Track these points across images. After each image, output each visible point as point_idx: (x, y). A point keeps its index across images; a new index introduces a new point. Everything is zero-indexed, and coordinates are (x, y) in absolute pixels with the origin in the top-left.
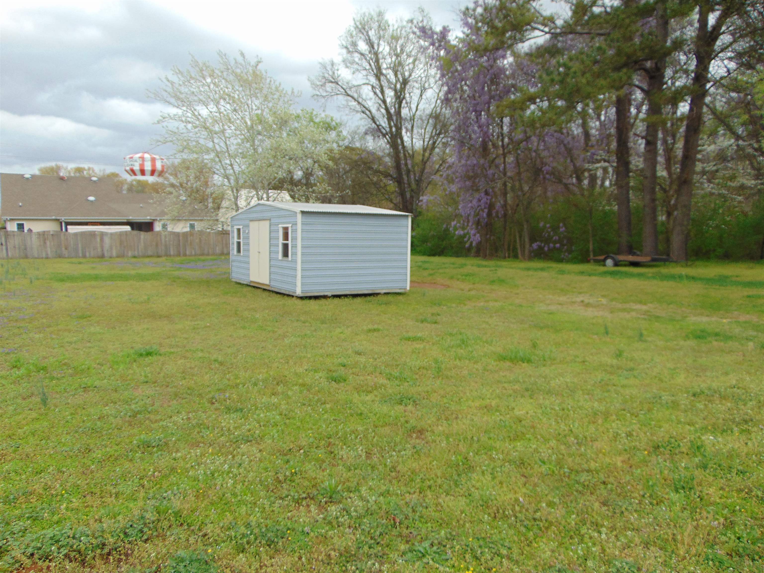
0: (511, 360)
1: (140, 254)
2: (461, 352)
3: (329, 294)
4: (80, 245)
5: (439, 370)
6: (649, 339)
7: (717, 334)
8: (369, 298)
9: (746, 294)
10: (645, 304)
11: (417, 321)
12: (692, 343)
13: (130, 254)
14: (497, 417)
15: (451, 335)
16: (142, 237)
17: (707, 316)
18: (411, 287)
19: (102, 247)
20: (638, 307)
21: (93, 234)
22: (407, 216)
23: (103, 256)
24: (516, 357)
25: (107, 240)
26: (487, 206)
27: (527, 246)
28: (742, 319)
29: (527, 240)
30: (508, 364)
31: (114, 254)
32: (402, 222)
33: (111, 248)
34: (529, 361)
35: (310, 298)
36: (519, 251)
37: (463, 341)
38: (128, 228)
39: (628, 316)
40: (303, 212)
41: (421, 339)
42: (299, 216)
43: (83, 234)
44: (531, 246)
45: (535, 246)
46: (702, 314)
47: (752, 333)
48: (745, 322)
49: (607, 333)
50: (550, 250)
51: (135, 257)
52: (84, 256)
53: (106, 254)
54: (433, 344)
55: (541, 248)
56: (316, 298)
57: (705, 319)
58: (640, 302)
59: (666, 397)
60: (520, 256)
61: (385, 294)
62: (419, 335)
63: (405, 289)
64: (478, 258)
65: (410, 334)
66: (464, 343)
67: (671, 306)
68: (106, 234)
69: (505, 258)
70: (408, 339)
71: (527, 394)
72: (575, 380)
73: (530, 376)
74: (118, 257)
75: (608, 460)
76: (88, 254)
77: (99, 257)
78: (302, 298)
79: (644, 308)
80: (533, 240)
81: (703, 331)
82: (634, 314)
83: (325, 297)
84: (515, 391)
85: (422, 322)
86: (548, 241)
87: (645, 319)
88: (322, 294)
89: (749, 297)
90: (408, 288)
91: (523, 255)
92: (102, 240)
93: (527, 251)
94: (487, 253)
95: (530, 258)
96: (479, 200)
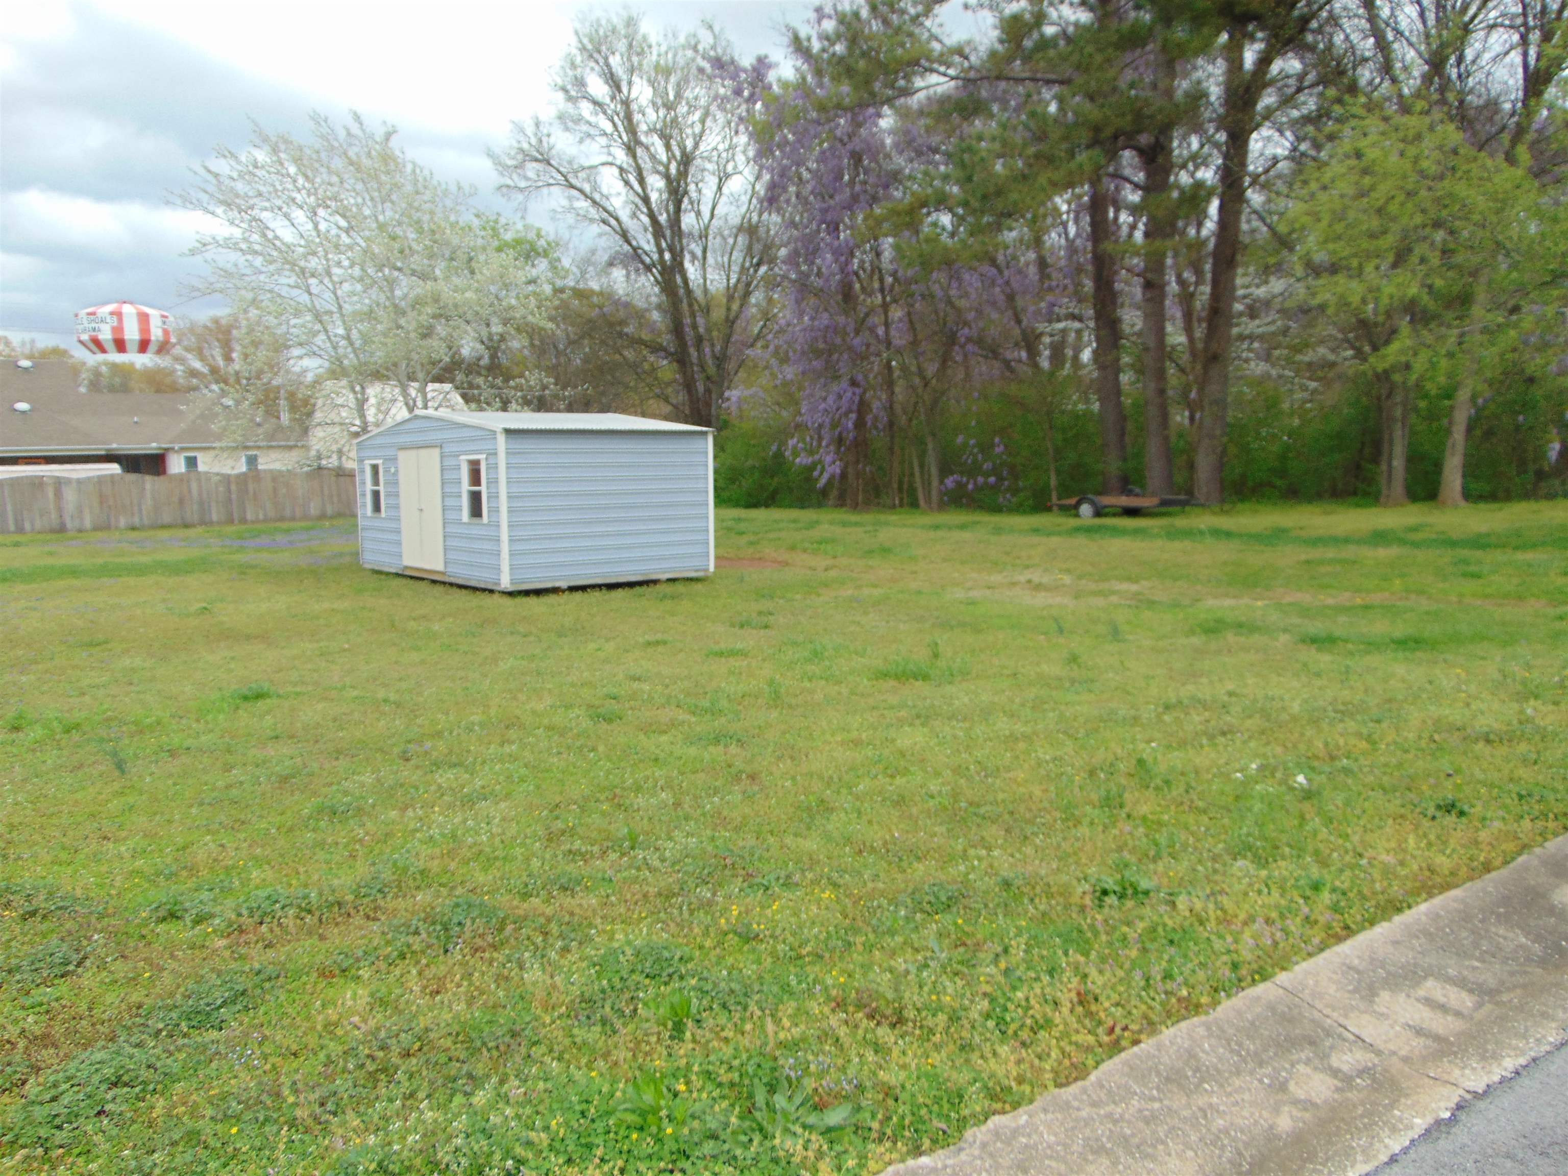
0: (897, 677)
1: (146, 521)
2: (810, 668)
3: (564, 584)
4: (9, 508)
5: (777, 695)
6: (1131, 637)
7: (1240, 625)
8: (638, 590)
9: (1303, 557)
10: (1137, 582)
11: (733, 625)
12: (1196, 640)
13: (122, 522)
14: (869, 752)
15: (795, 644)
16: (148, 486)
17: (1235, 597)
18: (716, 567)
19: (60, 510)
20: (1125, 586)
21: (37, 483)
22: (705, 433)
23: (62, 529)
24: (904, 672)
25: (70, 496)
26: (854, 407)
27: (935, 483)
28: (1288, 599)
29: (934, 471)
30: (892, 683)
31: (88, 524)
32: (697, 444)
33: (80, 510)
34: (926, 677)
35: (527, 593)
36: (920, 495)
37: (815, 653)
38: (114, 468)
39: (1100, 602)
40: (508, 432)
41: (743, 654)
42: (501, 439)
43: (14, 483)
44: (941, 482)
45: (950, 482)
46: (1226, 595)
47: (1296, 620)
48: (1290, 604)
49: (1061, 631)
50: (978, 489)
51: (133, 528)
52: (20, 530)
53: (69, 525)
54: (764, 660)
55: (960, 486)
56: (538, 592)
57: (1228, 602)
58: (1129, 579)
59: (1123, 711)
60: (922, 502)
61: (669, 580)
62: (739, 646)
63: (707, 570)
64: (843, 510)
65: (723, 646)
66: (816, 655)
67: (1179, 583)
68: (68, 481)
69: (893, 507)
70: (721, 654)
71: (917, 722)
72: (996, 699)
73: (925, 699)
74: (96, 529)
75: (1022, 790)
76: (27, 526)
77: (53, 531)
78: (511, 594)
79: (1134, 588)
80: (945, 470)
81: (1218, 621)
82: (1114, 599)
83: (555, 590)
84: (899, 720)
85: (742, 626)
86: (974, 471)
87: (1130, 606)
88: (549, 585)
89: (1308, 562)
90: (712, 568)
91: (928, 500)
92: (58, 494)
93: (934, 493)
94: (860, 498)
95: (942, 506)
96: (840, 397)
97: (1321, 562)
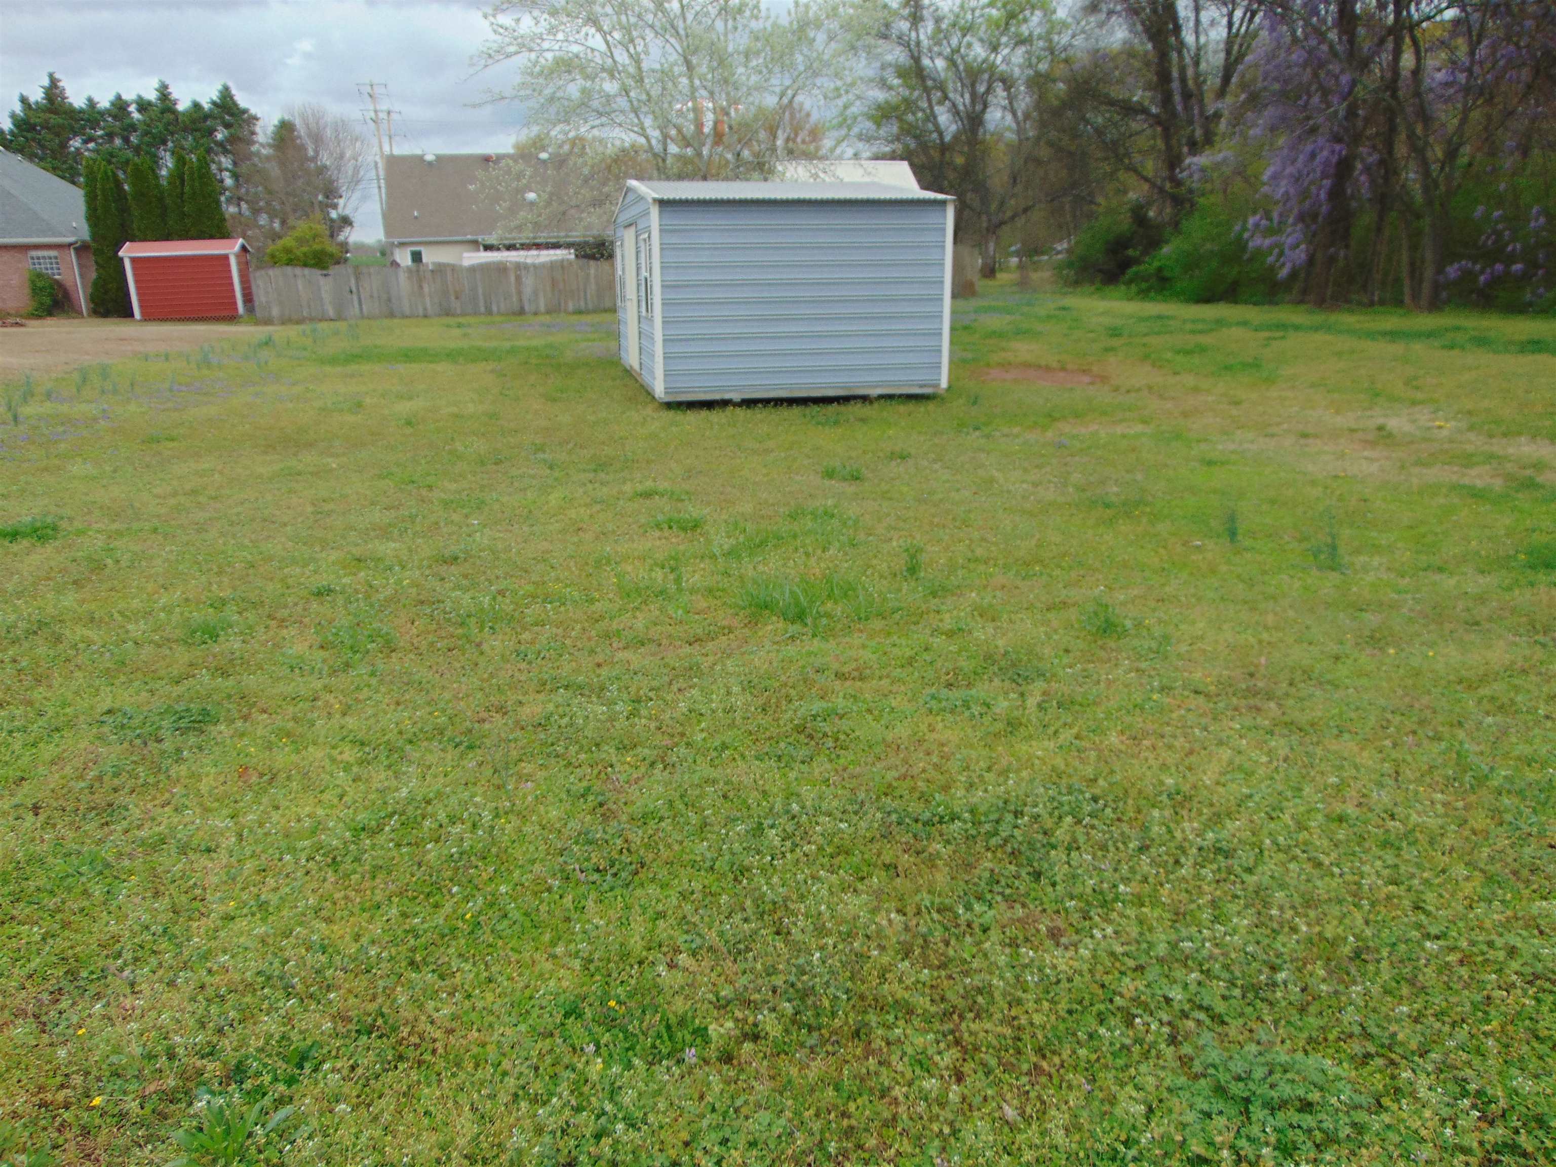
1: (590, 306)
3: (736, 397)
4: (480, 291)
6: (1363, 561)
8: (834, 408)
11: (821, 471)
13: (571, 307)
16: (592, 271)
19: (520, 293)
21: (501, 269)
22: (943, 203)
23: (521, 312)
25: (529, 282)
26: (1332, 171)
27: (1429, 273)
29: (1429, 255)
31: (542, 308)
32: (930, 218)
33: (535, 293)
35: (692, 405)
36: (1407, 290)
38: (568, 255)
40: (663, 203)
42: (655, 211)
43: (484, 268)
44: (1440, 270)
45: (1452, 271)
50: (1496, 281)
51: (579, 312)
52: (489, 312)
53: (527, 308)
55: (1468, 276)
56: (709, 405)
60: (1407, 299)
61: (881, 397)
63: (937, 386)
64: (1303, 307)
68: (526, 267)
69: (1372, 304)
70: (662, 524)
74: (548, 312)
76: (495, 309)
77: (514, 314)
78: (669, 406)
80: (1446, 256)
83: (725, 403)
85: (826, 474)
86: (1495, 254)
88: (717, 397)
90: (944, 384)
91: (1415, 297)
92: (518, 278)
93: (1426, 287)
94: (1329, 293)
95: (1435, 305)
96: (1313, 155)
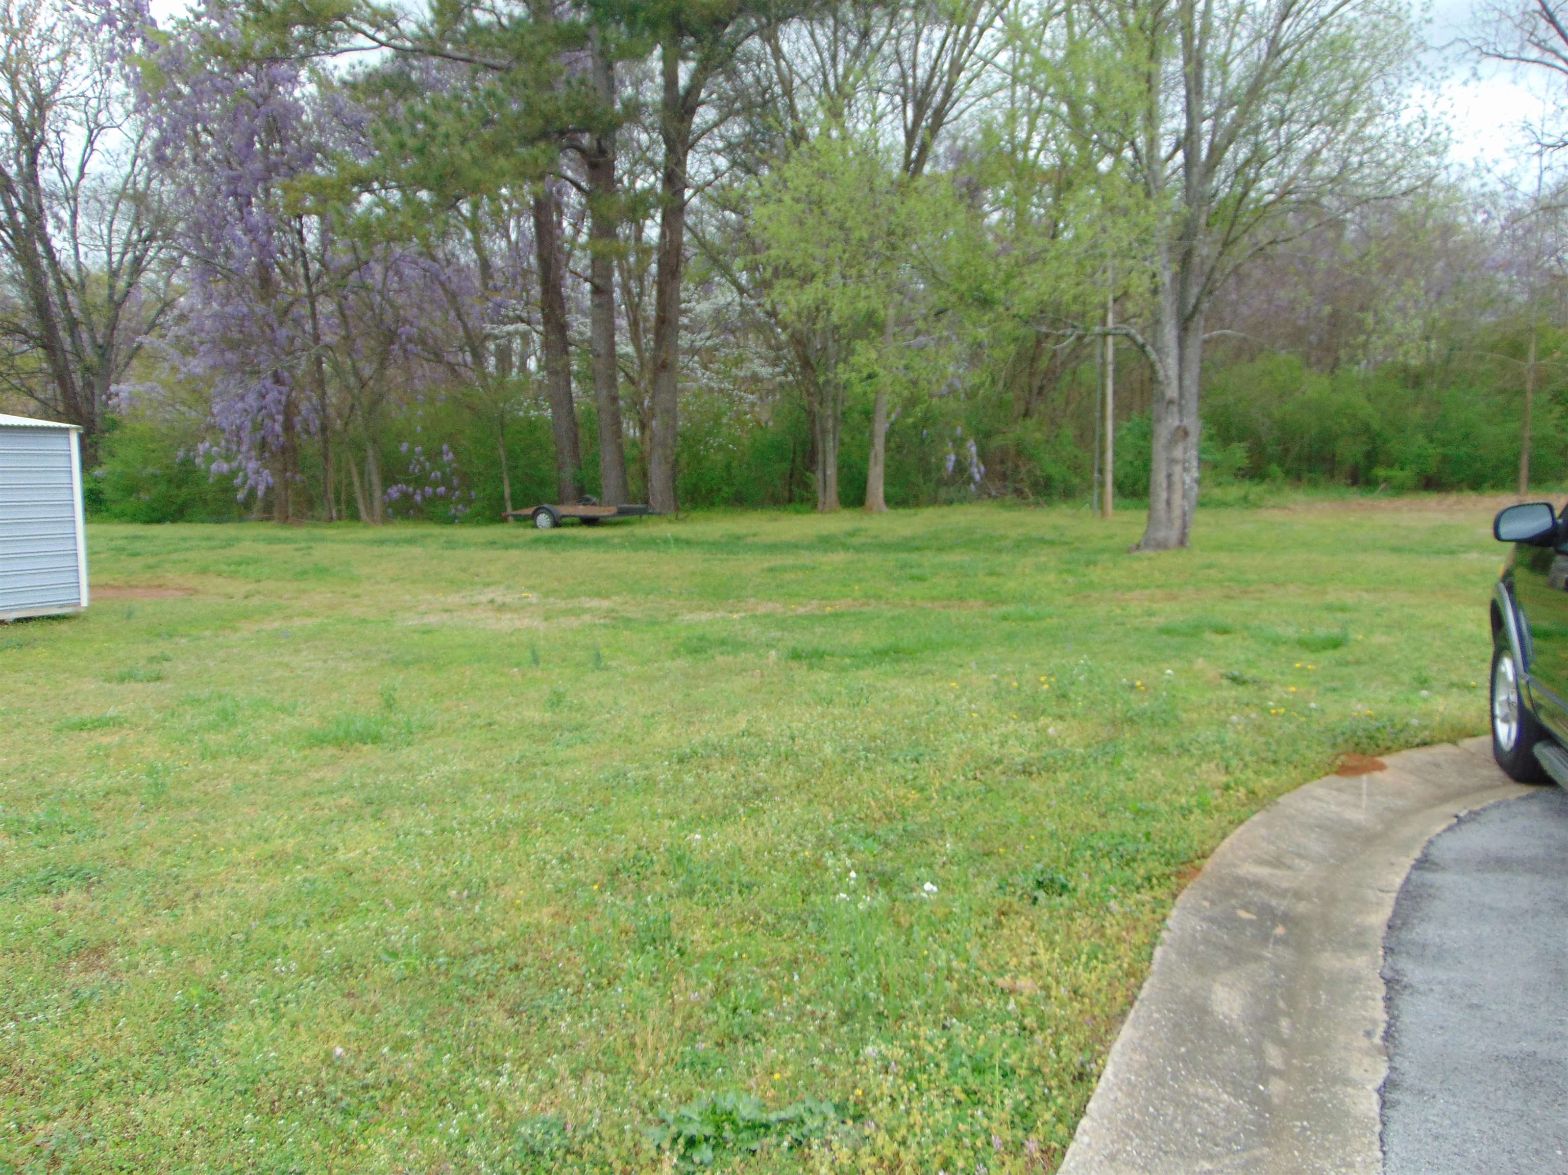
0: (338, 742)
2: (214, 739)
5: (159, 790)
6: (614, 664)
7: (723, 642)
9: (766, 565)
10: (607, 597)
11: (109, 680)
12: (683, 663)
14: (299, 874)
15: (196, 702)
17: (710, 610)
18: (91, 600)
20: (595, 603)
22: (67, 429)
24: (347, 734)
26: (281, 408)
27: (378, 493)
28: (761, 610)
29: (376, 479)
30: (331, 751)
32: (55, 444)
34: (376, 739)
36: (361, 507)
37: (224, 715)
39: (574, 622)
41: (116, 723)
44: (384, 492)
45: (394, 492)
46: (700, 608)
47: (775, 633)
48: (767, 616)
49: (536, 661)
50: (426, 500)
54: (148, 730)
55: (406, 496)
57: (705, 616)
58: (599, 595)
59: (635, 773)
60: (363, 514)
61: (19, 620)
62: (112, 712)
63: (76, 605)
64: (270, 524)
65: (86, 714)
66: (227, 718)
67: (651, 597)
69: (331, 519)
70: (81, 726)
71: (369, 810)
72: (471, 766)
73: (377, 771)
75: (525, 919)
79: (606, 604)
80: (388, 480)
81: (701, 638)
82: (587, 618)
84: (342, 810)
85: (122, 680)
86: (420, 481)
87: (605, 626)
89: (771, 570)
90: (85, 603)
91: (370, 512)
93: (377, 504)
94: (291, 510)
95: (386, 519)
96: (262, 396)
97: (784, 569)
